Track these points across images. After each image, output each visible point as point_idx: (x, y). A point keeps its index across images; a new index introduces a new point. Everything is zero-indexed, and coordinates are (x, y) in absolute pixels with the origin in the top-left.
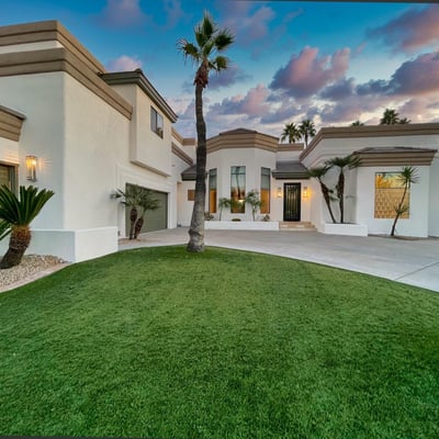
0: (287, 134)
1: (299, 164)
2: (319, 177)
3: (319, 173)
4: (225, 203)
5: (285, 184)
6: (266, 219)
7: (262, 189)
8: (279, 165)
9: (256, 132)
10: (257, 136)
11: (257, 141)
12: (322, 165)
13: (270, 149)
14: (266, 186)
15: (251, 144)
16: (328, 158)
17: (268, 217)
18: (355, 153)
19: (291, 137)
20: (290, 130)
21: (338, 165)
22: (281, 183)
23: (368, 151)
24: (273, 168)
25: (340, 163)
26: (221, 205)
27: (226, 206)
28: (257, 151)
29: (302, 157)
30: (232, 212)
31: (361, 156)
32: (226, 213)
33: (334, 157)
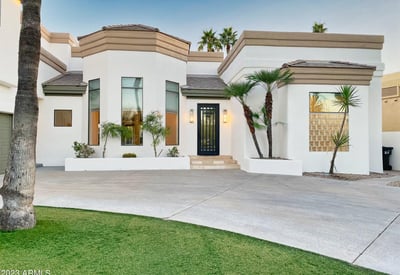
0: (205, 42)
1: (217, 80)
2: (241, 95)
3: (241, 91)
4: (111, 130)
5: (200, 105)
6: (173, 154)
7: (167, 111)
8: (190, 79)
9: (157, 31)
10: (158, 36)
11: (158, 43)
12: (245, 80)
13: (178, 55)
14: (173, 107)
15: (151, 47)
16: (252, 72)
17: (175, 150)
18: (285, 66)
19: (210, 47)
20: (208, 38)
21: (264, 80)
22: (194, 103)
23: (301, 64)
24: (183, 83)
25: (267, 78)
26: (106, 133)
27: (114, 135)
28: (158, 57)
29: (221, 70)
30: (123, 144)
31: (292, 70)
32: (114, 145)
33: (258, 71)
